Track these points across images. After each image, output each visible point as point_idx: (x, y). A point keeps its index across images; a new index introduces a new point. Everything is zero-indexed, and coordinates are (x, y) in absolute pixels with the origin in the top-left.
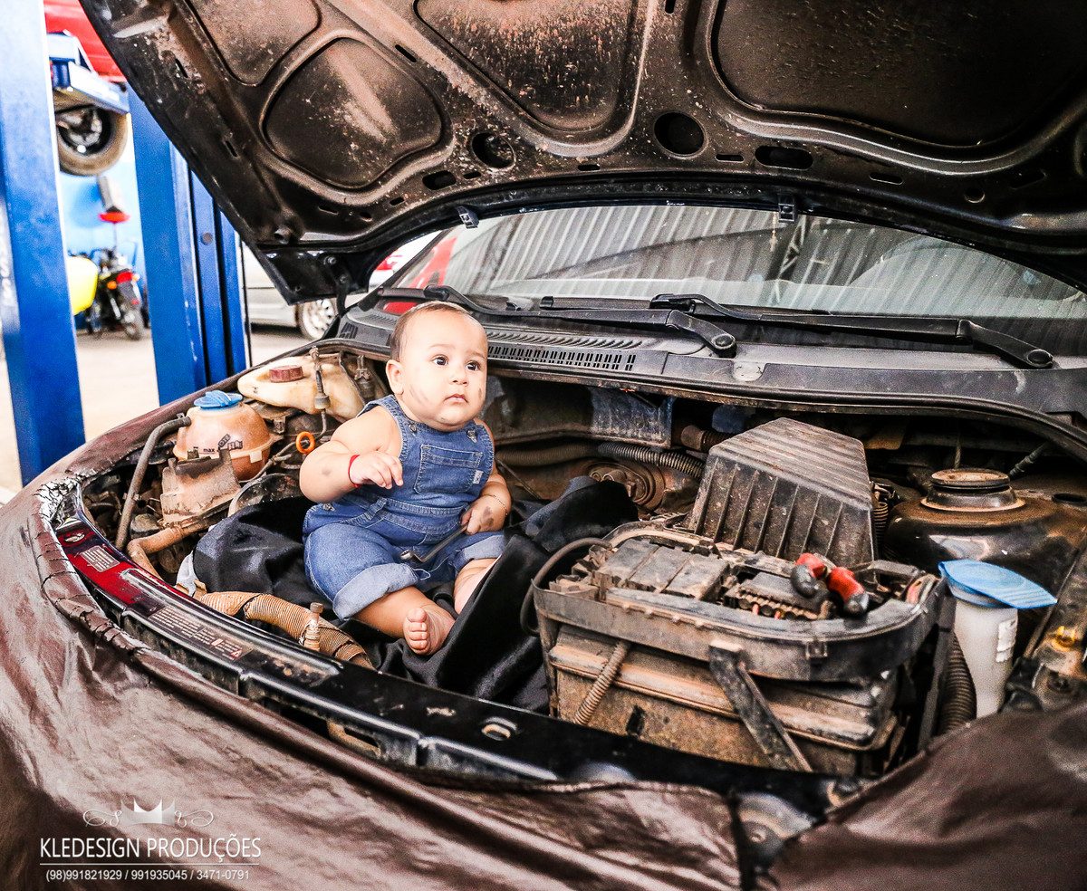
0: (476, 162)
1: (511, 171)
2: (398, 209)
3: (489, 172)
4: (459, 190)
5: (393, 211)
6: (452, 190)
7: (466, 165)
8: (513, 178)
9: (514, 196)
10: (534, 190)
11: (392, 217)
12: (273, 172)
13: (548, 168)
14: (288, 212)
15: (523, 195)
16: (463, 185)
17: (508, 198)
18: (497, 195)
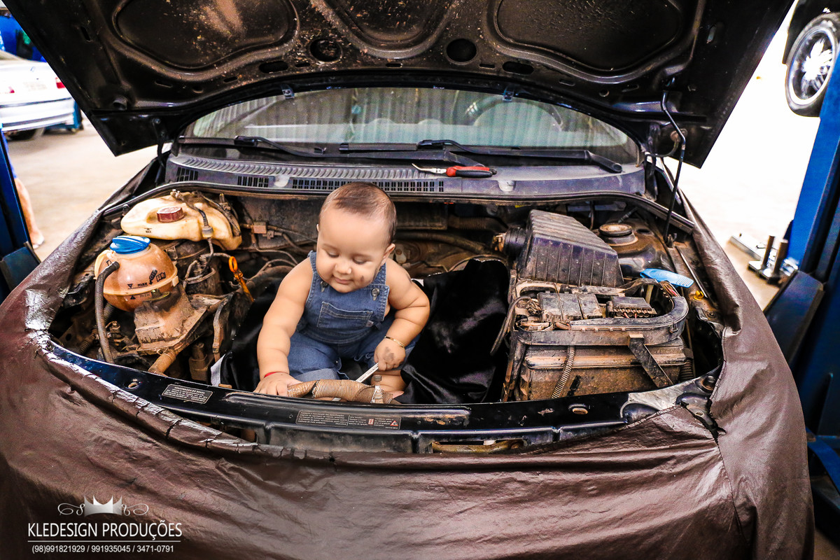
0: (309, 57)
1: (335, 64)
2: (230, 85)
3: (317, 64)
4: (288, 74)
5: (225, 86)
6: (282, 74)
7: (300, 59)
8: (334, 69)
9: (332, 80)
10: (349, 77)
11: (222, 91)
12: (119, 54)
13: (364, 64)
14: (126, 86)
15: (339, 79)
16: (293, 70)
17: (327, 81)
18: (320, 79)
